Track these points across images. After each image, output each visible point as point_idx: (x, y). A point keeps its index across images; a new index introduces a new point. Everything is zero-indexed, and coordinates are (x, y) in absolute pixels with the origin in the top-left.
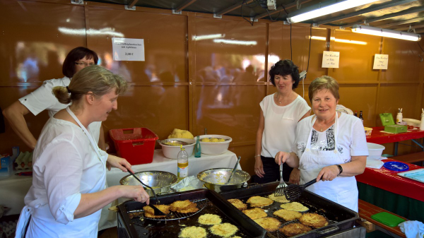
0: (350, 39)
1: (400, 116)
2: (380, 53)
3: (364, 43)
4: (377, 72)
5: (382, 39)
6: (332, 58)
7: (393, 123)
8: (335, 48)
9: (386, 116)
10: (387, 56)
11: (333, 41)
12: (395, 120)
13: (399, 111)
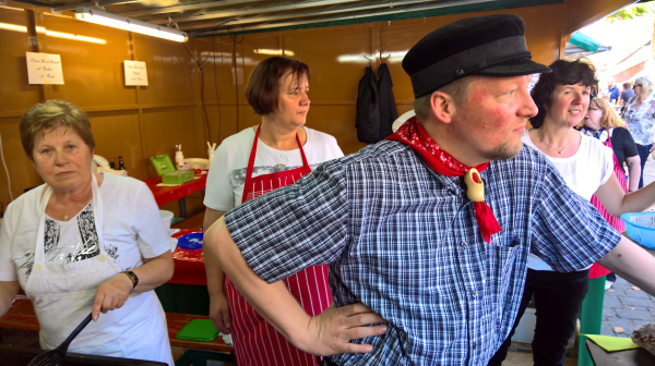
0: (76, 34)
1: (179, 156)
2: (132, 59)
3: (102, 42)
4: (133, 91)
5: (130, 35)
6: (48, 66)
7: (173, 169)
8: (50, 47)
9: (161, 159)
10: (143, 64)
11: (43, 35)
12: (175, 164)
13: (177, 150)
